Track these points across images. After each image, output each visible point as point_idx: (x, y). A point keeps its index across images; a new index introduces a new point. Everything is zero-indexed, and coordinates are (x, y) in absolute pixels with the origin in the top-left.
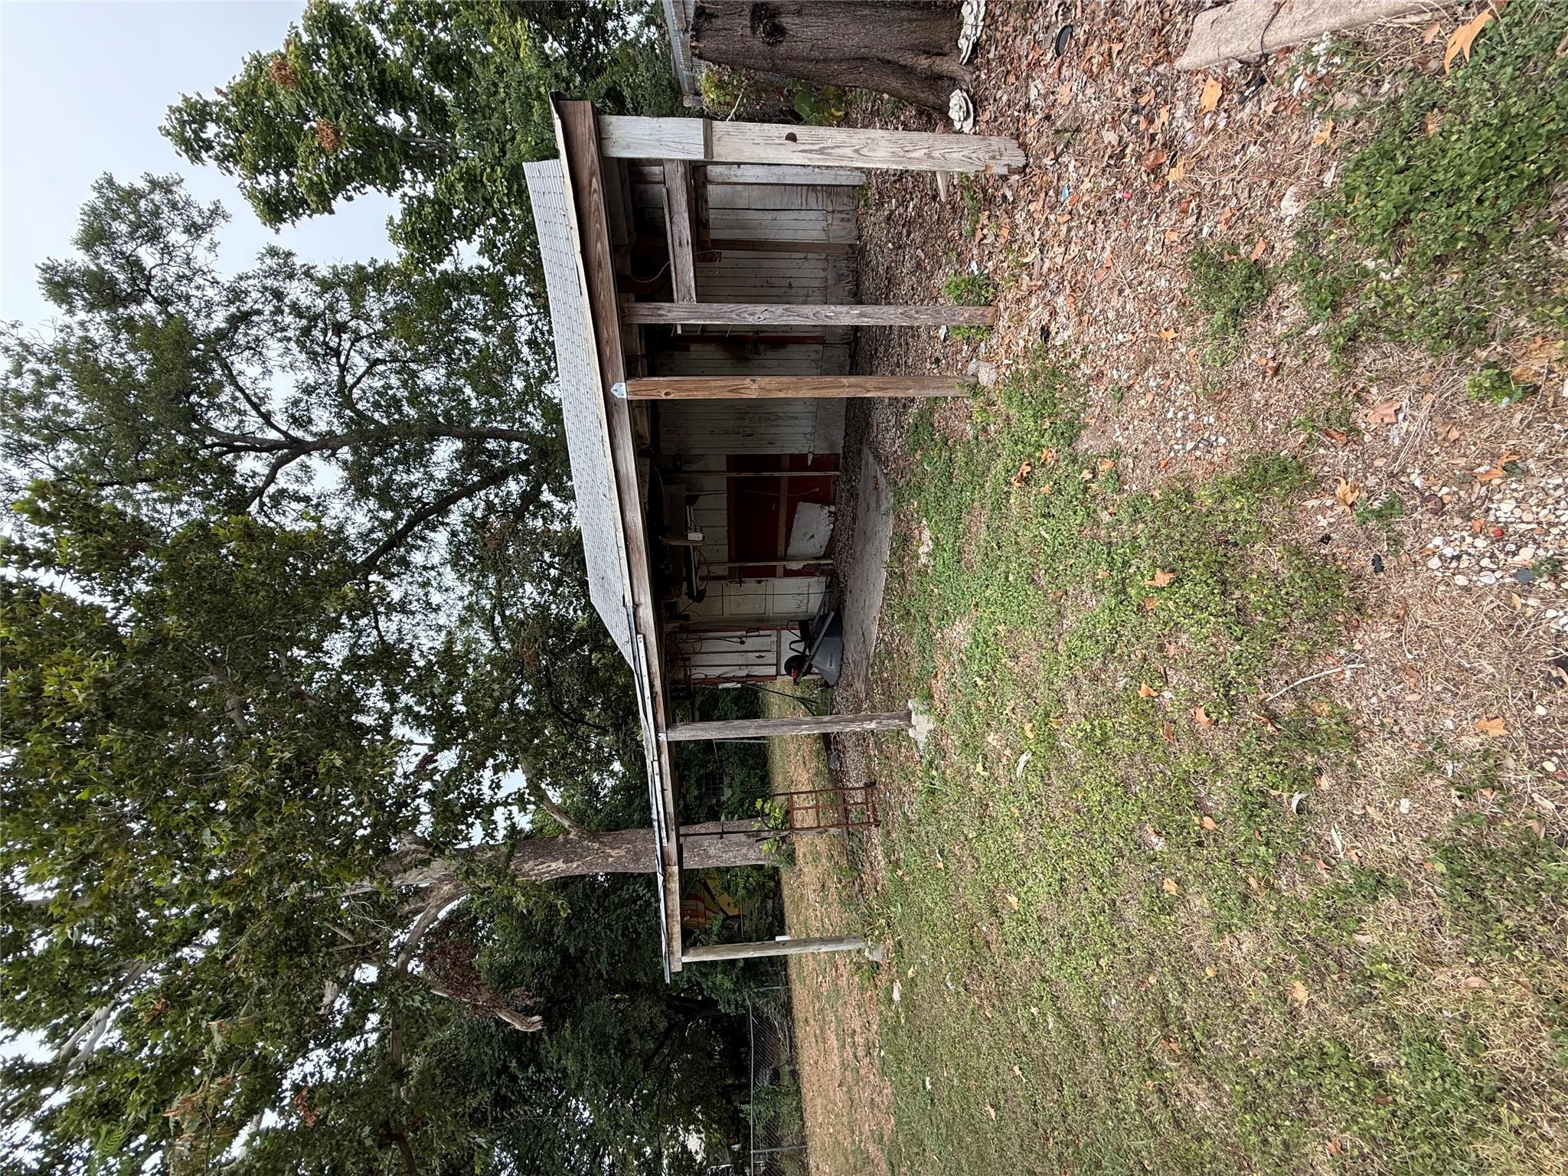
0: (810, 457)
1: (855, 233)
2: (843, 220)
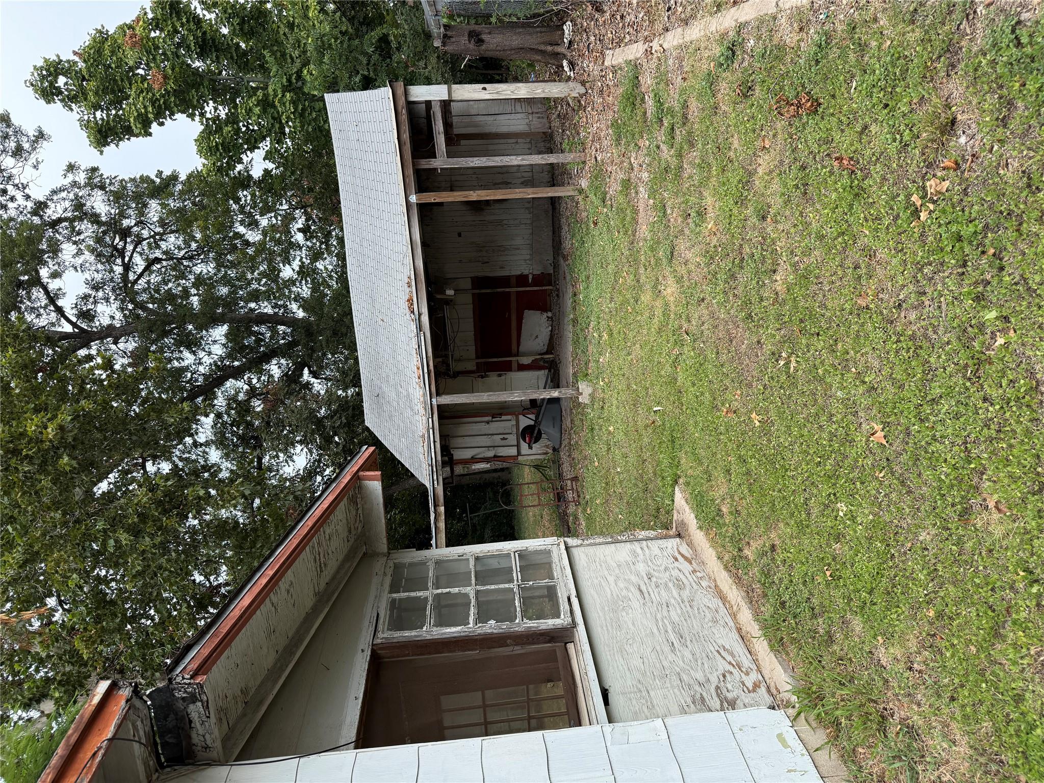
0: (531, 277)
1: (547, 125)
2: (539, 118)
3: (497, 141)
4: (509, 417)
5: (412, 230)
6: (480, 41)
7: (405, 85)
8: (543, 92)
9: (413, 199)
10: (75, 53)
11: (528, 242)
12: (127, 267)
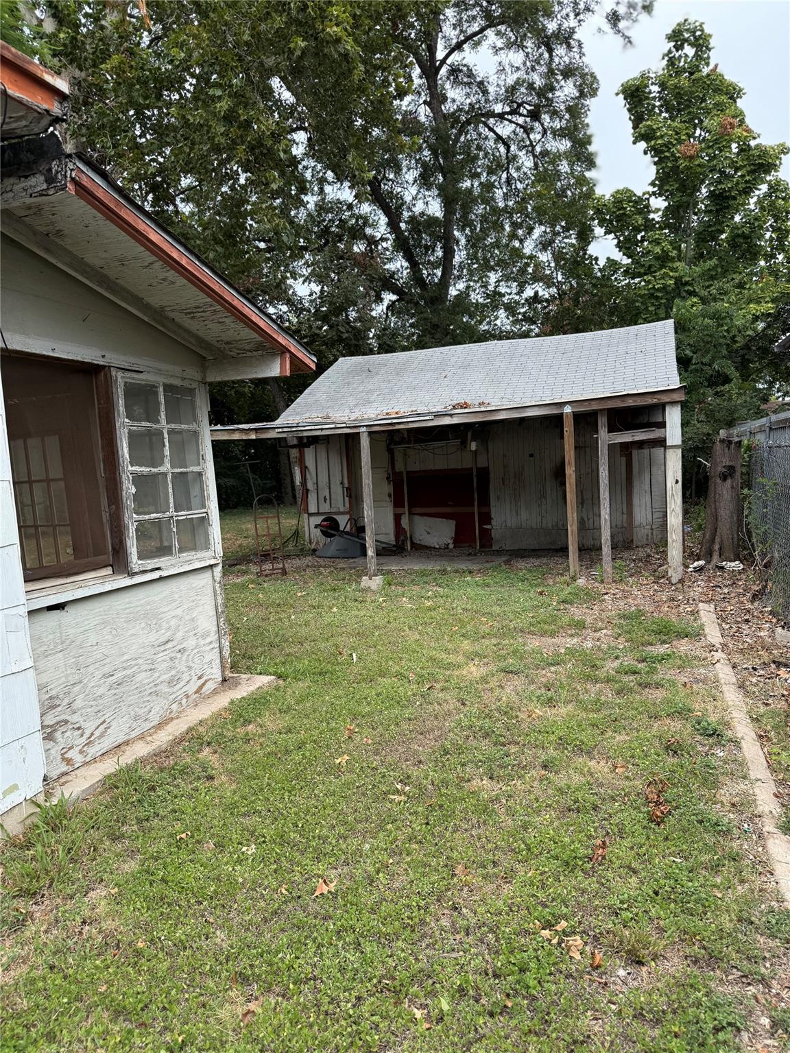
0: (489, 527)
1: (640, 544)
2: (647, 535)
3: (625, 493)
4: (347, 505)
5: (536, 408)
6: (724, 478)
7: (681, 402)
8: (673, 541)
9: (568, 409)
10: (716, 66)
11: (524, 525)
12: (501, 116)
